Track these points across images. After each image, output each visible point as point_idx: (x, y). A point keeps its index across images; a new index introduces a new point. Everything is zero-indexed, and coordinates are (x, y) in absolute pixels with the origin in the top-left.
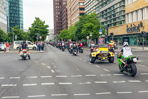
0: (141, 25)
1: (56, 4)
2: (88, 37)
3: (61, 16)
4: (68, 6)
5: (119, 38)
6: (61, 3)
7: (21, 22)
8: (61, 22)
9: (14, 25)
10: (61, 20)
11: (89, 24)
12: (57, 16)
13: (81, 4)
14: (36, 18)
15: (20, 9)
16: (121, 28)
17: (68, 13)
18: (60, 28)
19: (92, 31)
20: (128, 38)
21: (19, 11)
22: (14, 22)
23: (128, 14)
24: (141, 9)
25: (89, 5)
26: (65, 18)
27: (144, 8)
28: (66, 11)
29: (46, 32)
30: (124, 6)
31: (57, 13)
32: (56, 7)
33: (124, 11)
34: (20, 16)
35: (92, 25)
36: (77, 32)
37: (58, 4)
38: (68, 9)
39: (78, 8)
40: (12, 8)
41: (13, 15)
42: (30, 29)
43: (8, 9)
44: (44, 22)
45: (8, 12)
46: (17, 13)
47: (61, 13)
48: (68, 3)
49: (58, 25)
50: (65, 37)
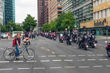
0: (105, 20)
1: (40, 4)
2: (66, 29)
3: (43, 13)
4: (49, 6)
5: (88, 30)
6: (43, 4)
7: (13, 18)
8: (43, 17)
9: (9, 19)
10: (43, 16)
11: (66, 20)
12: (40, 14)
13: (59, 5)
14: (28, 15)
15: (13, 8)
16: (90, 23)
17: (49, 11)
18: (43, 22)
19: (69, 25)
20: (95, 30)
21: (12, 9)
22: (8, 17)
23: (95, 13)
24: (105, 9)
25: (65, 6)
26: (46, 15)
27: (107, 9)
28: (47, 10)
29: (35, 25)
30: (92, 7)
31: (40, 11)
32: (40, 7)
33: (92, 11)
34: (13, 13)
35: (69, 21)
36: (57, 26)
37: (41, 4)
38: (49, 9)
39: (56, 8)
40: (7, 7)
41: (8, 12)
42: (23, 23)
43: (4, 8)
44: (34, 18)
45: (4, 10)
46: (11, 10)
47: (43, 11)
48: (49, 4)
49: (41, 20)
50: (47, 29)
